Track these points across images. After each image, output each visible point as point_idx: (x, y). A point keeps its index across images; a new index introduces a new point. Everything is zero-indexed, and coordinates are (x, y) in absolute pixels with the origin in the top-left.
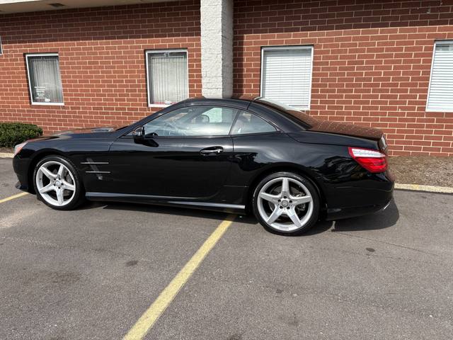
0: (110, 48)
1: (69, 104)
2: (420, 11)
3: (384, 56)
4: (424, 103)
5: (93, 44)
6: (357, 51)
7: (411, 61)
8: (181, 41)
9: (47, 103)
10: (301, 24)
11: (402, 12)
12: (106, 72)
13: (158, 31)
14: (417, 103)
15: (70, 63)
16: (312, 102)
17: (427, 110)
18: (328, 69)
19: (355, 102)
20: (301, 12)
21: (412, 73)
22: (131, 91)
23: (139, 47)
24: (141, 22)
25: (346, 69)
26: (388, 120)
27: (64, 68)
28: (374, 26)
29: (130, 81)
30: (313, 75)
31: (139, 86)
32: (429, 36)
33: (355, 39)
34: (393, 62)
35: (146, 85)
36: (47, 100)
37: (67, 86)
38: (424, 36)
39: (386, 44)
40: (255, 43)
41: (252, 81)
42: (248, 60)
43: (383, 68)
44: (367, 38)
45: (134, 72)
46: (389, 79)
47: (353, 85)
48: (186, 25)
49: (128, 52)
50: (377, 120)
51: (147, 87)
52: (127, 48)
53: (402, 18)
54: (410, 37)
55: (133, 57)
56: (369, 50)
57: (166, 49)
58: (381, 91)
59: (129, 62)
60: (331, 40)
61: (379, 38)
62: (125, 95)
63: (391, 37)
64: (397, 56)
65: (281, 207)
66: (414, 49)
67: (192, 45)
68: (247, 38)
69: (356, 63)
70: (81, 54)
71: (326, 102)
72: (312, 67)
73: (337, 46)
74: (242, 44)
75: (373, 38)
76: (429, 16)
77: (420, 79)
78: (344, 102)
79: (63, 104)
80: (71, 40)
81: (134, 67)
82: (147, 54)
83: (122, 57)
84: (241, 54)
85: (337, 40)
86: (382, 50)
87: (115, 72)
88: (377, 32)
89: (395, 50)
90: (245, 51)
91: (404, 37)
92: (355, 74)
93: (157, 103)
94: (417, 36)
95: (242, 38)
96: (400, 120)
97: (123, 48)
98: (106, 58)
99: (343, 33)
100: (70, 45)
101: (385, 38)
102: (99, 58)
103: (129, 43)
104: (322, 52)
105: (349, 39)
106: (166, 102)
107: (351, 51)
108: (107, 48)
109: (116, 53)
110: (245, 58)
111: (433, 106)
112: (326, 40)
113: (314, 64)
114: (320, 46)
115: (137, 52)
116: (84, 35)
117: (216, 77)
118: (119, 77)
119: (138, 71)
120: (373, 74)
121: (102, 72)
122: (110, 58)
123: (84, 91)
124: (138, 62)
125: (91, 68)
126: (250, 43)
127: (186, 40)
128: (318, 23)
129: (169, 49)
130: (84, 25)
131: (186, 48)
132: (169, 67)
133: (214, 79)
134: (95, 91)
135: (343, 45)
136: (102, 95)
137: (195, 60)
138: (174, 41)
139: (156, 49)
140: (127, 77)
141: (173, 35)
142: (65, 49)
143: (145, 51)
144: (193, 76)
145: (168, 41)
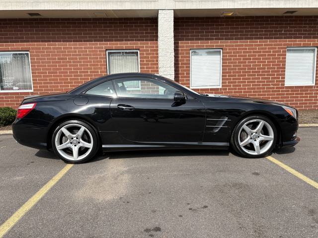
0: (77, 48)
1: (38, 90)
2: (279, 31)
3: (262, 55)
4: (284, 81)
5: (62, 45)
6: (247, 52)
7: (276, 58)
8: (135, 44)
9: (16, 90)
10: (214, 36)
11: (269, 31)
12: (74, 66)
13: (117, 37)
14: (280, 81)
16: (222, 83)
17: (285, 85)
18: (232, 63)
19: (248, 82)
20: (214, 29)
21: (277, 65)
23: (102, 48)
24: (103, 30)
25: (242, 63)
26: (266, 91)
27: (34, 63)
28: (256, 39)
29: (93, 72)
30: (223, 66)
32: (284, 45)
33: (246, 45)
34: (267, 59)
36: (14, 88)
37: (37, 76)
38: (281, 45)
39: (262, 49)
40: (187, 47)
41: (185, 70)
42: (182, 57)
43: (262, 62)
44: (252, 45)
45: (97, 65)
46: (265, 68)
47: (246, 72)
48: (138, 33)
49: (93, 51)
50: (260, 92)
52: (92, 48)
53: (270, 35)
54: (275, 45)
55: (97, 55)
56: (254, 52)
57: (123, 49)
58: (261, 75)
59: (93, 58)
60: (233, 46)
61: (259, 45)
63: (265, 45)
64: (268, 55)
66: (277, 52)
67: (143, 47)
68: (180, 43)
69: (247, 59)
70: (51, 52)
71: (232, 82)
72: (221, 61)
73: (236, 49)
74: (178, 47)
75: (255, 45)
76: (282, 34)
77: (281, 68)
78: (242, 82)
79: (32, 91)
80: (42, 42)
81: (98, 62)
82: (107, 52)
83: (87, 55)
84: (177, 54)
85: (236, 46)
86: (260, 52)
87: (80, 65)
88: (257, 42)
89: (267, 52)
90: (180, 52)
91: (272, 45)
92: (247, 66)
94: (278, 45)
95: (178, 43)
96: (272, 91)
97: (88, 48)
98: (73, 55)
99: (239, 42)
100: (40, 45)
101: (262, 45)
102: (67, 55)
103: (93, 44)
104: (228, 53)
105: (242, 45)
107: (244, 52)
108: (74, 48)
109: (82, 51)
110: (180, 56)
111: (288, 83)
112: (230, 46)
113: (223, 59)
114: (226, 49)
115: (100, 51)
116: (55, 38)
117: (170, 67)
118: (84, 69)
119: (101, 65)
120: (256, 65)
121: (70, 66)
122: (77, 55)
123: (53, 80)
124: (100, 58)
125: (60, 62)
126: (183, 47)
127: (139, 44)
128: (225, 35)
129: (125, 49)
130: (54, 31)
131: (139, 49)
132: (123, 62)
133: (169, 68)
134: (63, 79)
135: (239, 49)
136: (69, 83)
137: (145, 57)
138: (129, 44)
139: (115, 50)
140: (91, 69)
141: (129, 40)
142: (36, 48)
143: (106, 50)
144: (144, 68)
145: (124, 44)
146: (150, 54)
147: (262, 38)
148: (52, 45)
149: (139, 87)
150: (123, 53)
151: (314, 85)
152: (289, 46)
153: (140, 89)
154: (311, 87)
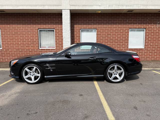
0: (24, 28)
1: (4, 48)
2: (125, 21)
3: (117, 33)
4: (128, 46)
5: (16, 26)
6: (109, 31)
7: (124, 34)
8: (52, 26)
10: (92, 22)
11: (120, 21)
12: (22, 36)
13: (43, 23)
14: (126, 46)
15: (6, 33)
17: (129, 48)
18: (101, 36)
20: (92, 19)
21: (124, 38)
22: (32, 43)
23: (36, 28)
24: (37, 19)
25: (107, 36)
27: (3, 35)
28: (113, 24)
29: (32, 40)
30: (97, 38)
31: (36, 41)
32: (128, 27)
33: (108, 28)
34: (119, 34)
35: (39, 41)
37: (4, 42)
38: (126, 27)
41: (78, 40)
43: (117, 36)
44: (112, 28)
46: (118, 39)
47: (109, 41)
48: (54, 21)
49: (31, 30)
51: (39, 42)
52: (31, 28)
53: (121, 22)
54: (123, 28)
55: (34, 31)
56: (112, 31)
57: (47, 29)
58: (116, 43)
59: (32, 33)
61: (115, 28)
62: (30, 45)
63: (118, 28)
64: (120, 33)
65: (114, 75)
66: (124, 31)
67: (57, 28)
69: (109, 34)
70: (11, 30)
72: (96, 35)
73: (104, 29)
74: (74, 28)
75: (113, 28)
76: (127, 22)
77: (126, 39)
79: (1, 49)
81: (34, 35)
83: (29, 31)
84: (74, 31)
85: (103, 28)
86: (116, 31)
87: (26, 36)
88: (114, 26)
89: (119, 31)
91: (122, 28)
92: (109, 38)
93: (42, 48)
94: (125, 28)
95: (74, 26)
97: (29, 28)
98: (22, 31)
99: (105, 26)
100: (6, 26)
101: (117, 28)
102: (19, 31)
103: (32, 26)
104: (99, 31)
105: (107, 28)
106: (46, 47)
107: (107, 31)
108: (22, 28)
109: (26, 30)
110: (75, 32)
113: (97, 35)
114: (99, 29)
115: (35, 30)
116: (13, 23)
118: (27, 38)
119: (35, 36)
120: (114, 38)
121: (20, 36)
122: (24, 31)
123: (12, 43)
124: (35, 33)
125: (15, 35)
126: (77, 28)
127: (54, 26)
128: (98, 22)
130: (12, 19)
131: (54, 29)
132: (47, 35)
133: (68, 39)
134: (17, 43)
135: (105, 29)
136: (20, 45)
137: (58, 33)
138: (50, 26)
139: (43, 29)
140: (31, 38)
141: (49, 24)
142: (4, 28)
143: (38, 29)
144: (57, 38)
145: (47, 26)
146: (60, 31)
147: (117, 24)
148: (11, 26)
149: (54, 47)
151: (144, 48)
152: (130, 28)
153: (55, 48)
154: (142, 49)
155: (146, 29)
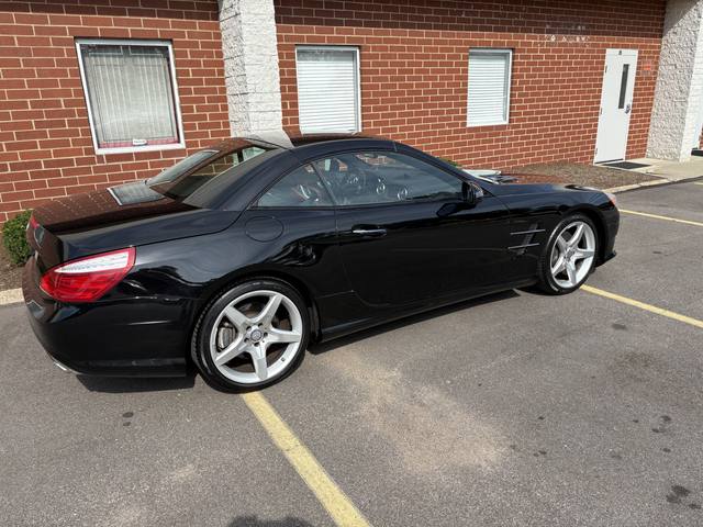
2: (457, 13)
3: (431, 64)
4: (465, 118)
6: (406, 56)
7: (453, 71)
8: (158, 24)
10: (343, 15)
11: (441, 12)
14: (459, 118)
17: (468, 126)
18: (379, 79)
19: (408, 122)
21: (454, 85)
22: (50, 124)
23: (63, 31)
25: (398, 79)
26: (438, 140)
28: (419, 27)
29: (44, 104)
30: (362, 87)
31: (70, 113)
32: (466, 43)
33: (403, 41)
34: (438, 71)
35: (86, 111)
38: (461, 43)
39: (431, 50)
40: (291, 39)
41: (288, 97)
43: (430, 78)
44: (414, 42)
45: (53, 84)
46: (436, 92)
47: (405, 100)
49: (33, 42)
50: (429, 141)
51: (87, 115)
52: (29, 30)
53: (443, 20)
54: (451, 42)
55: (49, 52)
56: (417, 57)
57: (127, 39)
58: (430, 106)
59: (39, 63)
60: (379, 41)
61: (425, 42)
62: (34, 135)
63: (435, 42)
64: (441, 64)
66: (454, 57)
67: (182, 35)
69: (406, 72)
72: (359, 75)
73: (387, 49)
75: (420, 42)
76: (464, 20)
77: (460, 91)
78: (398, 122)
81: (53, 73)
82: (78, 45)
83: (16, 52)
85: (386, 41)
86: (428, 57)
88: (422, 35)
89: (439, 57)
91: (446, 42)
92: (406, 86)
94: (455, 43)
96: (448, 139)
97: (16, 30)
99: (391, 34)
101: (430, 42)
103: (32, 20)
104: (371, 57)
105: (397, 41)
106: (135, 141)
107: (400, 57)
111: (473, 121)
112: (375, 41)
113: (362, 72)
114: (367, 49)
115: (56, 42)
117: (271, 92)
118: (11, 94)
119: (65, 83)
120: (422, 85)
124: (61, 63)
127: (170, 25)
128: (363, 16)
129: (132, 39)
131: (171, 41)
132: (127, 75)
133: (269, 96)
135: (392, 49)
137: (191, 63)
138: (143, 24)
139: (102, 38)
140: (35, 94)
141: (141, 13)
143: (75, 38)
144: (188, 91)
145: (129, 23)
146: (201, 54)
147: (430, 27)
149: (179, 142)
150: (125, 47)
151: (506, 123)
152: (473, 45)
153: (182, 145)
154: (503, 127)
155: (514, 52)
